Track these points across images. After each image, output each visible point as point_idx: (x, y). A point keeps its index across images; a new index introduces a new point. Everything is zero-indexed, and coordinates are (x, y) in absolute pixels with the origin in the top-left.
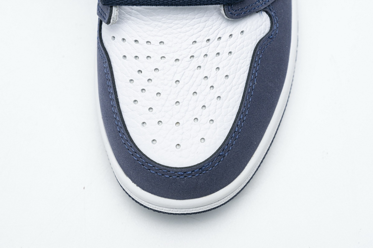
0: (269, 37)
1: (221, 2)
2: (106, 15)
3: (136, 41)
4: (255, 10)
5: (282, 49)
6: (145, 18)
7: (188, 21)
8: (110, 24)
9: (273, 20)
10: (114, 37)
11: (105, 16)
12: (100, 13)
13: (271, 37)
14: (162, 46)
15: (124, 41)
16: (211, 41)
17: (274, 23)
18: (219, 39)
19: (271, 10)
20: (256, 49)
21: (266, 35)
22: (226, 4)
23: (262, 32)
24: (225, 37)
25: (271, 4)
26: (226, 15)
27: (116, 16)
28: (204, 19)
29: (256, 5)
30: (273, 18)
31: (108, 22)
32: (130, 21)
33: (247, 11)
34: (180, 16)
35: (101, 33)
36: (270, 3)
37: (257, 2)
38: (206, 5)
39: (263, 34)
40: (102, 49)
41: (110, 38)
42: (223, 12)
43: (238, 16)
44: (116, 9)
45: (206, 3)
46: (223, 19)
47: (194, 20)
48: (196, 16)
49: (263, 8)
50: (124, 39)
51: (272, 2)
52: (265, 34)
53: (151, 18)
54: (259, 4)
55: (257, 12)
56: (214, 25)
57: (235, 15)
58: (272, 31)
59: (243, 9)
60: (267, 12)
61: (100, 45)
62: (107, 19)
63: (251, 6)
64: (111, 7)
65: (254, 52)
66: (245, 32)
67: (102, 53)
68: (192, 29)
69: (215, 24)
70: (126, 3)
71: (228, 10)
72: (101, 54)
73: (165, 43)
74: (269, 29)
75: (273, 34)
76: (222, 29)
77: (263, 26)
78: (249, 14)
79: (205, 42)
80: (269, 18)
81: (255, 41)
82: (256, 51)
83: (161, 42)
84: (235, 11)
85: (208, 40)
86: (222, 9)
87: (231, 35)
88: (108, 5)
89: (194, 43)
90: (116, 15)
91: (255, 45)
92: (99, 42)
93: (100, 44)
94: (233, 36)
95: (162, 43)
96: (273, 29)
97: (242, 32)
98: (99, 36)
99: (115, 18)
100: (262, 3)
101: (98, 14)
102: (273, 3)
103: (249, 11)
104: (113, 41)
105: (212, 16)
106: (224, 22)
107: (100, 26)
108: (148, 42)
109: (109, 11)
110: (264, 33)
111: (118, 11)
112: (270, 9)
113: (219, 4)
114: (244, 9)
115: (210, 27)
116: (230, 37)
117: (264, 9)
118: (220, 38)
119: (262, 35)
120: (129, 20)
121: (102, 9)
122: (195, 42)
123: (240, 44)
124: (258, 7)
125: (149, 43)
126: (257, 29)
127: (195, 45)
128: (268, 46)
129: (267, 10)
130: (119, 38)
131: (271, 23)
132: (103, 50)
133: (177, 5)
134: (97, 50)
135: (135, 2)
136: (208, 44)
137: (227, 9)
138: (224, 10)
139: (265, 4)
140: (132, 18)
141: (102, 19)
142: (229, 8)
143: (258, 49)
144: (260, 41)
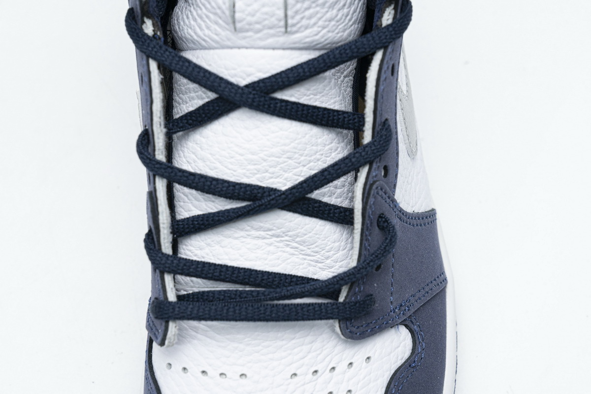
0: (410, 366)
1: (335, 317)
2: (158, 331)
3: (203, 372)
4: (388, 325)
5: (431, 383)
6: (218, 337)
7: (284, 342)
8: (165, 346)
9: (417, 338)
10: (170, 364)
11: (157, 333)
12: (150, 327)
13: (413, 365)
14: (243, 381)
15: (186, 371)
16: (319, 374)
17: (417, 342)
18: (333, 370)
19: (413, 323)
20: (390, 385)
21: (405, 362)
22: (343, 319)
23: (399, 358)
24: (342, 367)
25: (414, 313)
26: (342, 334)
27: (174, 335)
28: (309, 339)
29: (389, 318)
30: (416, 335)
31: (162, 344)
32: (195, 342)
33: (375, 327)
34: (272, 334)
35: (152, 355)
36: (412, 312)
37: (391, 311)
38: (312, 320)
39: (400, 361)
40: (151, 381)
41: (165, 365)
42: (338, 329)
43: (361, 335)
44: (174, 325)
45: (312, 318)
46: (338, 339)
47: (294, 341)
48: (298, 335)
49: (400, 321)
50: (185, 369)
51: (414, 311)
52: (403, 361)
53: (228, 337)
54: (395, 316)
55: (391, 327)
56: (324, 348)
57: (356, 334)
58: (414, 355)
59: (369, 324)
60: (407, 326)
61: (149, 376)
62: (160, 339)
63: (382, 319)
64: (167, 322)
65: (386, 390)
66: (372, 360)
67: (151, 388)
68: (290, 354)
69: (326, 346)
70: (189, 317)
71: (345, 326)
72: (149, 388)
73: (248, 376)
74: (411, 351)
75: (416, 359)
76: (337, 355)
77: (400, 348)
78: (378, 332)
79: (310, 375)
80: (410, 334)
81: (388, 373)
82: (389, 388)
83: (242, 375)
84: (357, 328)
85: (316, 372)
86: (337, 325)
87: (351, 364)
88: (162, 319)
89: (293, 376)
90: (173, 333)
91: (388, 378)
92: (148, 369)
93: (148, 373)
94: (354, 365)
95: (244, 377)
96: (416, 352)
97: (368, 358)
98: (147, 359)
99: (172, 338)
100: (398, 313)
101: (147, 328)
102: (416, 311)
103: (379, 328)
104: (168, 371)
105: (321, 334)
106: (339, 343)
107: (149, 344)
108: (221, 374)
109: (163, 328)
110: (402, 359)
111: (177, 327)
112: (412, 321)
113: (332, 318)
114: (371, 325)
115: (318, 352)
116: (350, 366)
117: (402, 322)
118: (333, 368)
119: (399, 363)
120: (194, 339)
121: (153, 322)
122: (295, 375)
123: (364, 378)
124: (393, 320)
125: (224, 376)
126: (391, 352)
127: (296, 379)
128: (408, 379)
129: (407, 323)
130: (177, 367)
131: (413, 342)
132: (152, 384)
133: (267, 320)
134: (145, 380)
135: (202, 315)
136: (315, 377)
137: (343, 327)
138: (340, 327)
139: (403, 314)
140: (199, 336)
141: (153, 338)
142: (347, 324)
143: (392, 386)
144: (395, 371)
